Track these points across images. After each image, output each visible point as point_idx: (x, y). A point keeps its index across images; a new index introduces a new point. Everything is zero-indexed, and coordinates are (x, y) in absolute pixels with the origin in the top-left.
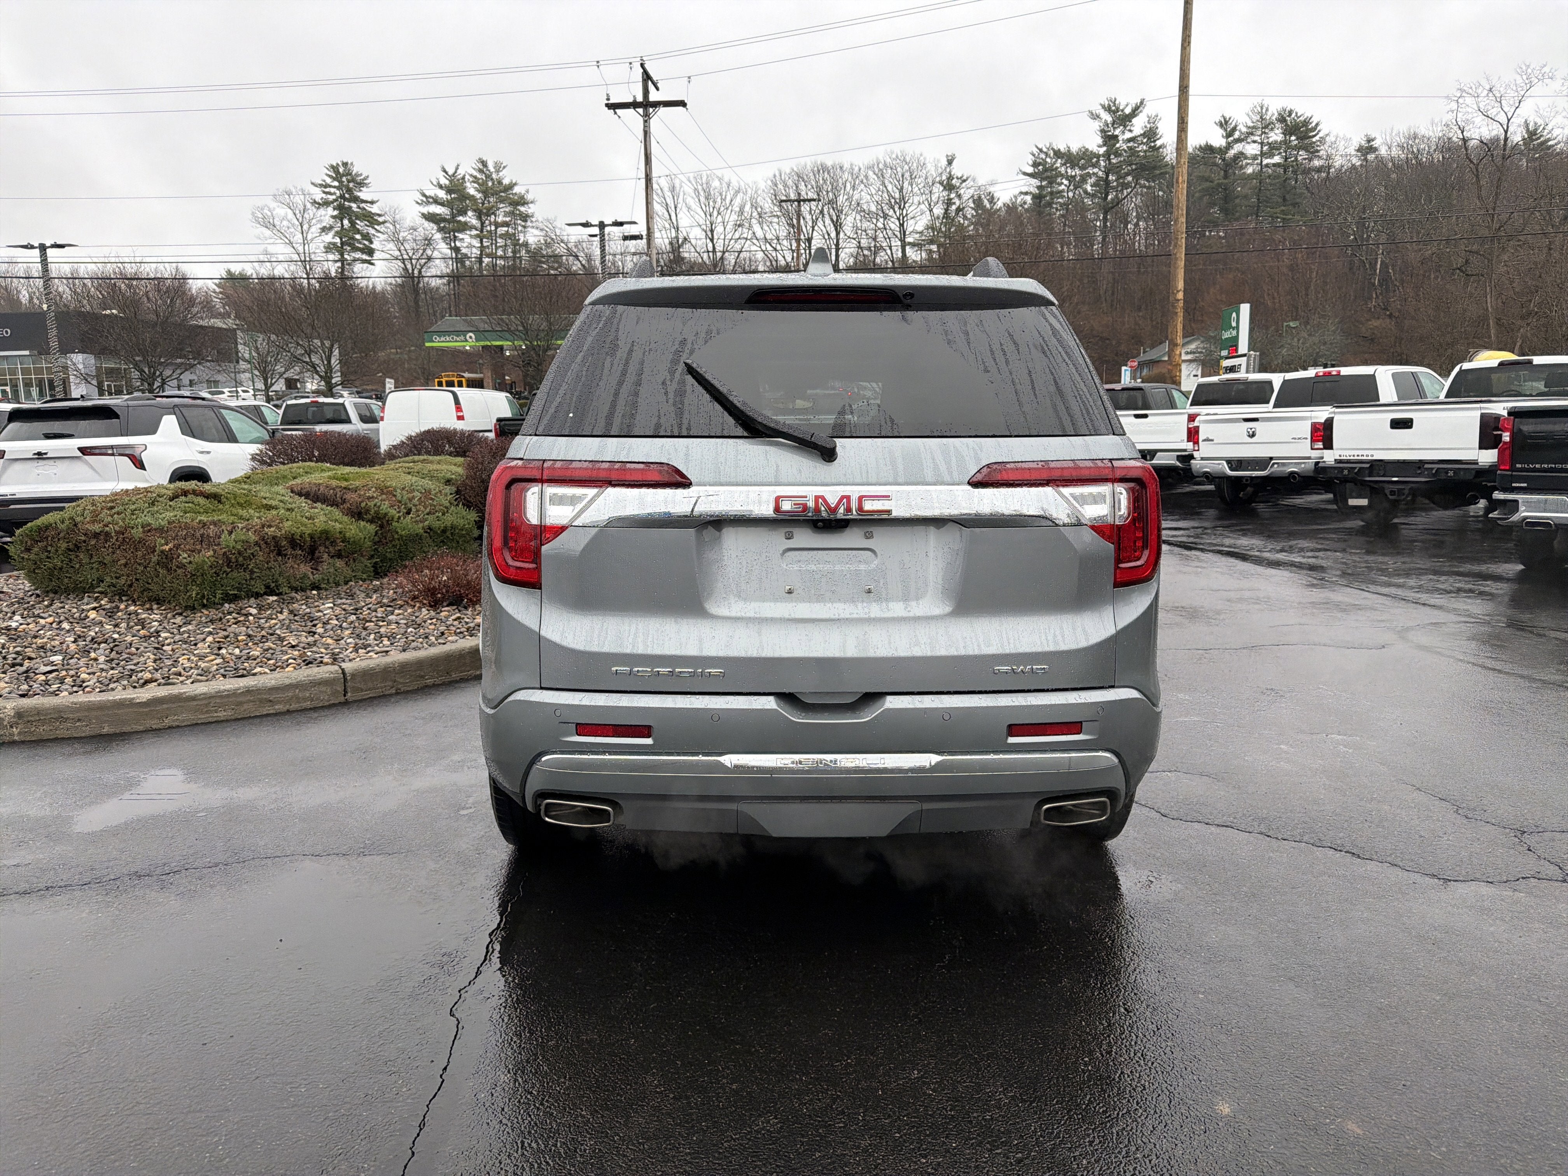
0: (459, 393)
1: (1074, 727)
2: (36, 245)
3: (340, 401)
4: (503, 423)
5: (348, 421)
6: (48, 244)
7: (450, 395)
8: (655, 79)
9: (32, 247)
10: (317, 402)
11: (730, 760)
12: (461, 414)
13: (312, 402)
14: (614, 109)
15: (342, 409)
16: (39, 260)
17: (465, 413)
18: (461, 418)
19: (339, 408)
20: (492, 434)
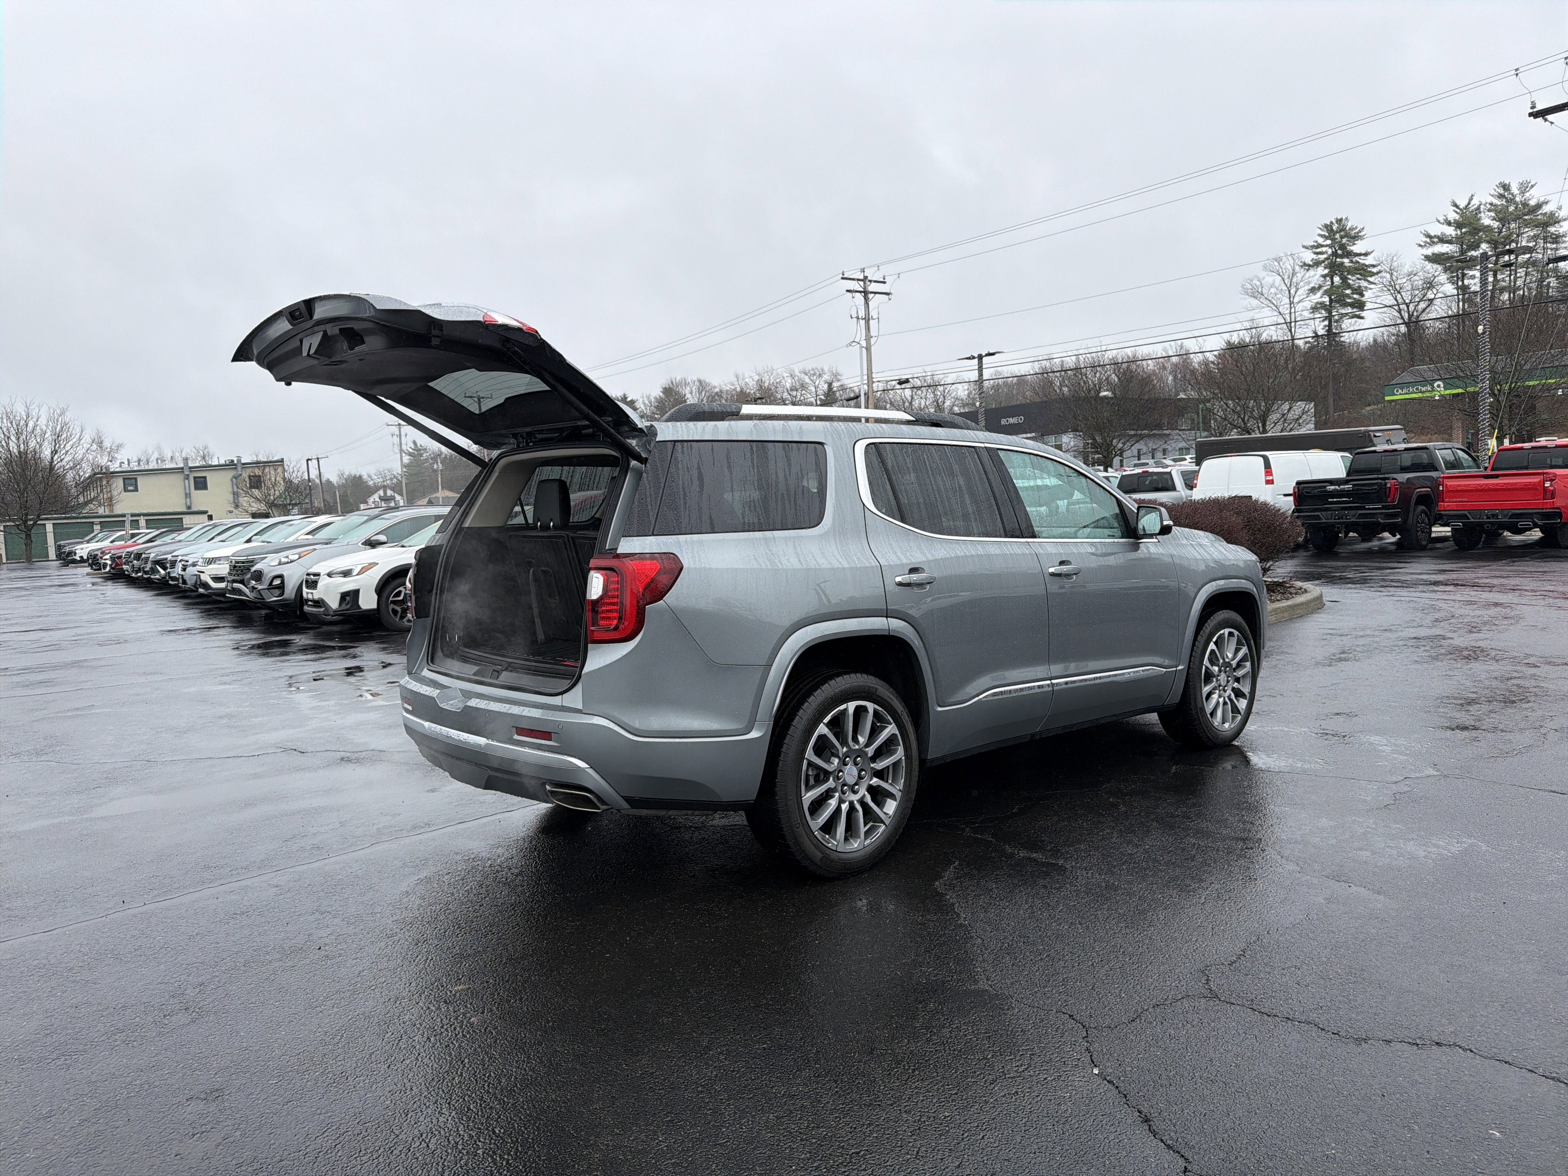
0: (1270, 457)
2: (976, 356)
3: (1168, 470)
4: (1302, 485)
5: (1173, 488)
6: (984, 354)
7: (1261, 459)
9: (974, 358)
10: (1147, 472)
12: (1271, 478)
13: (1144, 472)
14: (1543, 116)
15: (1169, 477)
16: (977, 367)
17: (1275, 476)
18: (1270, 482)
19: (1165, 476)
20: (1291, 498)
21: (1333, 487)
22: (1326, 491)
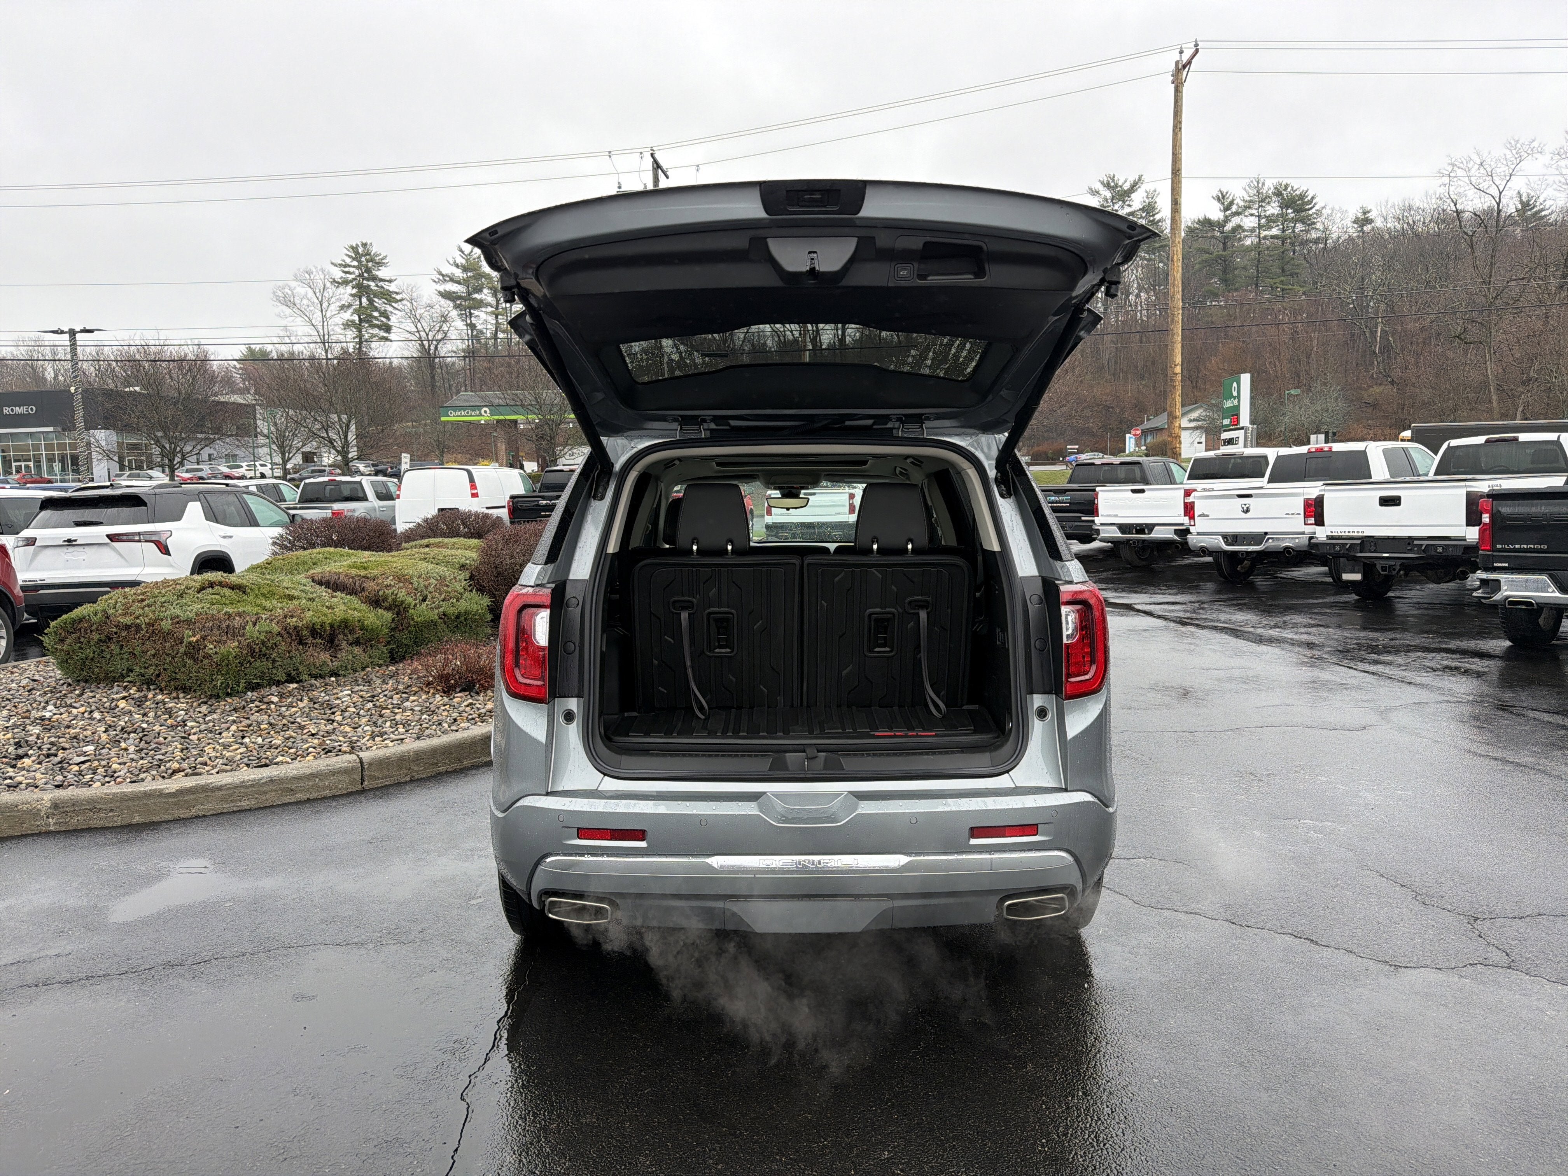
0: (473, 471)
1: (1031, 829)
2: (66, 329)
3: (357, 479)
4: (515, 499)
5: (364, 498)
6: (78, 329)
7: (465, 473)
8: (664, 167)
9: (62, 332)
10: (334, 480)
11: (716, 861)
12: (475, 491)
13: (330, 481)
15: (359, 488)
17: (479, 490)
18: (475, 495)
19: (356, 486)
20: (506, 510)
21: (545, 502)
22: (538, 505)
